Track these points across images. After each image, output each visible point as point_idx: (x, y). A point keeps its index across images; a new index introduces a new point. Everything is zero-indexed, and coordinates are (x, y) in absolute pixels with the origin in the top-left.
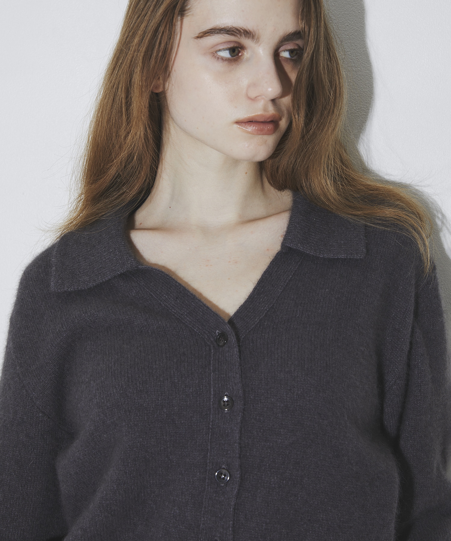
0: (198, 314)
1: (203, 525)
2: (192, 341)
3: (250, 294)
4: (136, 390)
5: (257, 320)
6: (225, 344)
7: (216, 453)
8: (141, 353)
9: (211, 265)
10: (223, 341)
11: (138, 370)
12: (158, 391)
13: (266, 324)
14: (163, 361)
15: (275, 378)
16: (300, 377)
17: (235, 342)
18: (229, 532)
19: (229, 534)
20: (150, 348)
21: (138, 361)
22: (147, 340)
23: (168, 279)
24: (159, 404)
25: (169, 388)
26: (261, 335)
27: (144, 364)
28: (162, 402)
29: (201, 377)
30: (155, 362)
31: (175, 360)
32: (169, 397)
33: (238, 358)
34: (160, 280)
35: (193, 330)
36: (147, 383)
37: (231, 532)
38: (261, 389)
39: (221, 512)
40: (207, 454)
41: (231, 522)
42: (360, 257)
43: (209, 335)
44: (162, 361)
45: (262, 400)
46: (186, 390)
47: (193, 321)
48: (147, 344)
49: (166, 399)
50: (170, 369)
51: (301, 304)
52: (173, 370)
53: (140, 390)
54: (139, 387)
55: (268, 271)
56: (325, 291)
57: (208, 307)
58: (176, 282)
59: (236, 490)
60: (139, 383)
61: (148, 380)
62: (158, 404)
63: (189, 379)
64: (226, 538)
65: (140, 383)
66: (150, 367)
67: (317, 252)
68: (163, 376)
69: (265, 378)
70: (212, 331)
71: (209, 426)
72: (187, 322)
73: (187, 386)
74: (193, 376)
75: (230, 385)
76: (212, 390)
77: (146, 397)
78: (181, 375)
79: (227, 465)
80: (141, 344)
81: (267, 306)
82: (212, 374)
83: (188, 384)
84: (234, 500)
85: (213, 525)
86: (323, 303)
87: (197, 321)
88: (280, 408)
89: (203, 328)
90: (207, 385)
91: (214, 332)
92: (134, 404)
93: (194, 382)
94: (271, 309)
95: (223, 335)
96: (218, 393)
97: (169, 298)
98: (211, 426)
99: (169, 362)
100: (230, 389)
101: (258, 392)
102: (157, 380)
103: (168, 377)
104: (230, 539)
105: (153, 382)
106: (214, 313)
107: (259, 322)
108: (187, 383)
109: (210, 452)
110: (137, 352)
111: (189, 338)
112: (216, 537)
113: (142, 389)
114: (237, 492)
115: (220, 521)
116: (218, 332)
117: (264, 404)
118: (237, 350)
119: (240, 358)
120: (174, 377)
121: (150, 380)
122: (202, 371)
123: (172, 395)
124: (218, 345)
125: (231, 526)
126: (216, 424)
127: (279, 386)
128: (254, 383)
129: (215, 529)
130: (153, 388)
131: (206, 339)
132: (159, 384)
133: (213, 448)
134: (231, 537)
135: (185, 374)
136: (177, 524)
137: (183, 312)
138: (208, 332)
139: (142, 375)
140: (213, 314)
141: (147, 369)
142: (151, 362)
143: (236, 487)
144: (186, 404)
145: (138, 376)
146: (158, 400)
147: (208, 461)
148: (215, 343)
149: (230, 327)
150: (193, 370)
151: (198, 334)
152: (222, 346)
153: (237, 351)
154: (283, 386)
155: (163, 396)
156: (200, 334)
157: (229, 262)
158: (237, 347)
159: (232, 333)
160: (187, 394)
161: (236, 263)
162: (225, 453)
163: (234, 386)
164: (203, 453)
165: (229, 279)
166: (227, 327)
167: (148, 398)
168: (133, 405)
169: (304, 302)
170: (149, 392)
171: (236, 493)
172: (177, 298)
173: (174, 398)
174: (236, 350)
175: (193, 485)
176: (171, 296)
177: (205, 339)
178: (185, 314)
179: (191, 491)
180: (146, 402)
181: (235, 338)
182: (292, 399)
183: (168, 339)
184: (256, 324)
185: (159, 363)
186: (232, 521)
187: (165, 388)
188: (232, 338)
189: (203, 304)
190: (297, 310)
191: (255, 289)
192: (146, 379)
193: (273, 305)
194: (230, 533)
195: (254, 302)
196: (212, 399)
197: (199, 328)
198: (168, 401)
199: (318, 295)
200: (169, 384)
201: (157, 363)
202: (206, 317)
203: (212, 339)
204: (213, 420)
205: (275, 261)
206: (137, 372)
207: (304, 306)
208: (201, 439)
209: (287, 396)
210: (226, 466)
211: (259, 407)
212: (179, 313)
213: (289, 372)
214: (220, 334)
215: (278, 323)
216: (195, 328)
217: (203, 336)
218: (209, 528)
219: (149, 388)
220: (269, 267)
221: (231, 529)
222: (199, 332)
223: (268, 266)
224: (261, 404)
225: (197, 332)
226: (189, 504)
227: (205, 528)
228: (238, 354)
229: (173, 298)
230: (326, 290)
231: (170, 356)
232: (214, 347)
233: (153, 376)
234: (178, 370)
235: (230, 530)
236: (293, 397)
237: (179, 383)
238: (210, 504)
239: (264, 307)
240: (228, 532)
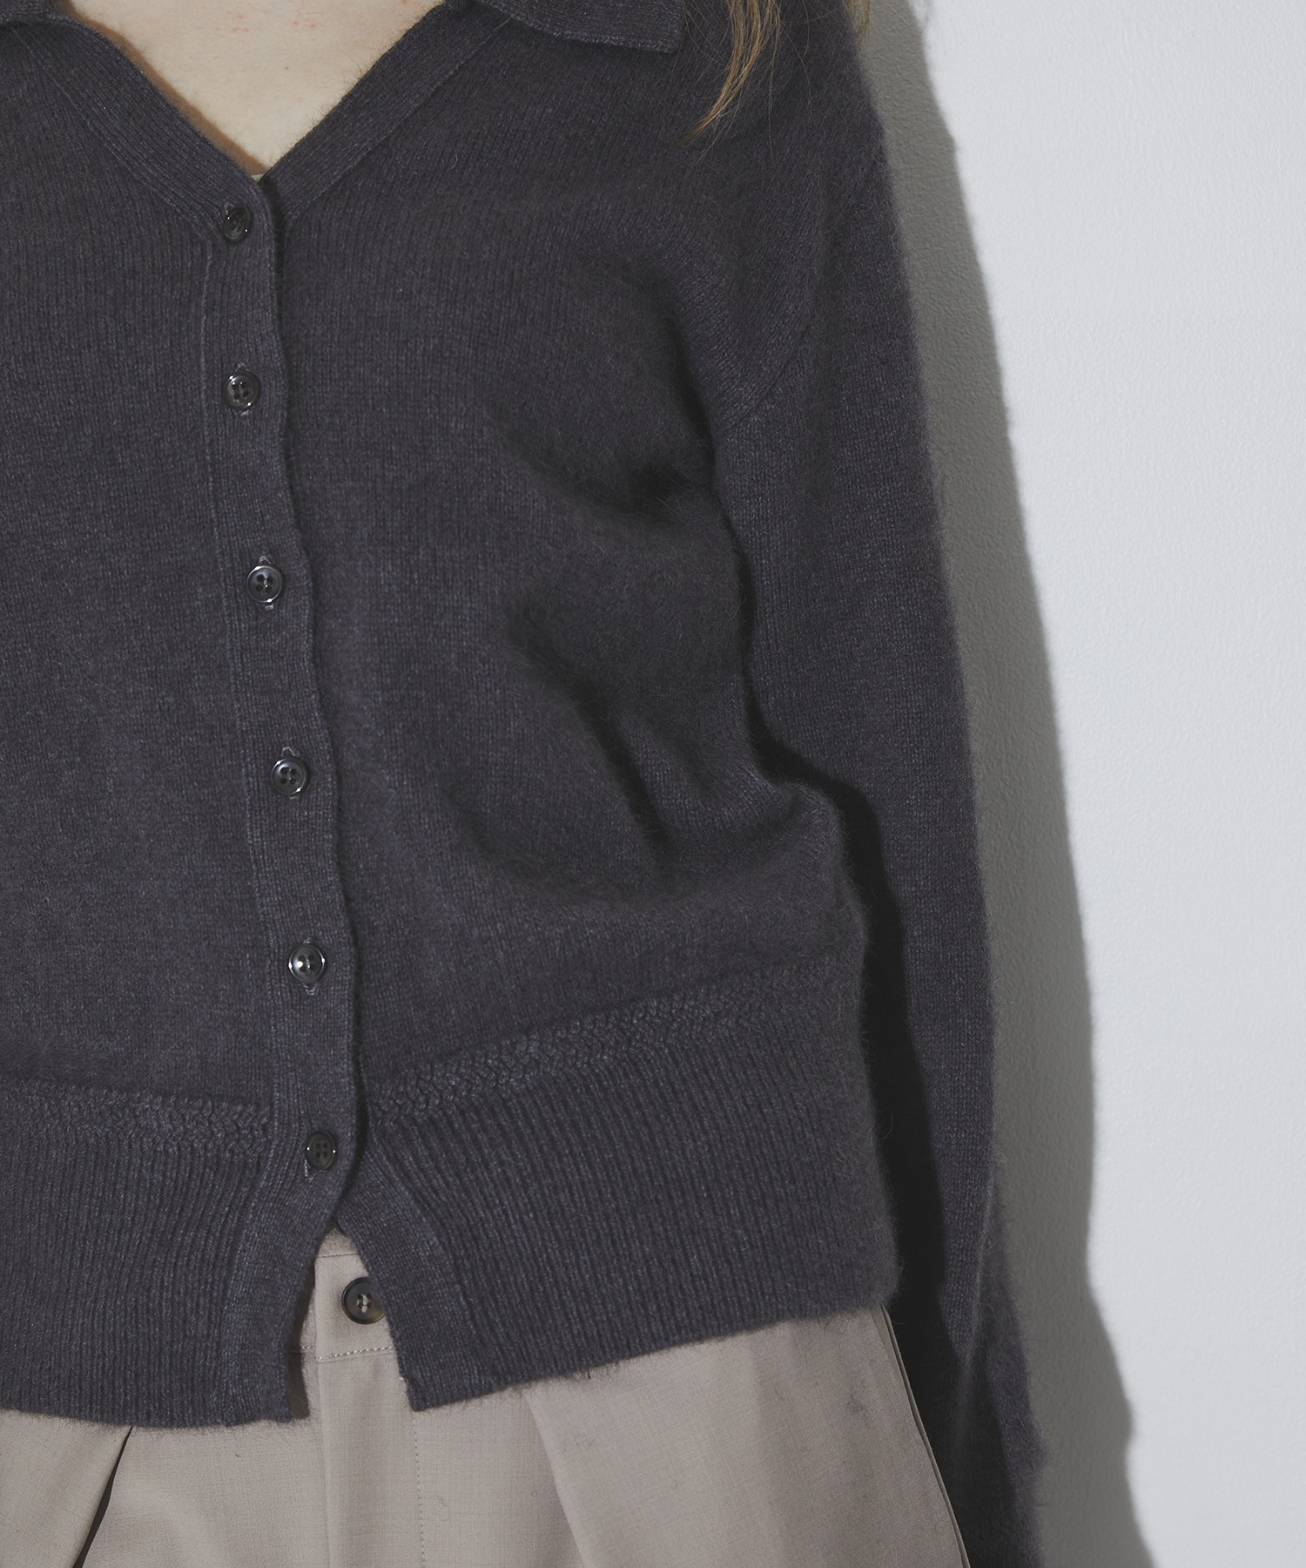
0: (178, 158)
1: (241, 720)
2: (157, 231)
3: (330, 109)
4: (10, 381)
5: (338, 174)
6: (245, 236)
7: (235, 525)
8: (19, 275)
9: (246, 30)
10: (240, 228)
11: (11, 326)
12: (66, 380)
13: (360, 185)
14: (79, 296)
15: (368, 314)
16: (433, 308)
17: (268, 230)
18: (314, 723)
19: (316, 727)
20: (44, 259)
21: (13, 297)
22: (35, 234)
23: (117, 62)
24: (72, 416)
25: (94, 368)
26: (344, 212)
27: (26, 307)
28: (79, 409)
29: (177, 331)
30: (57, 299)
31: (110, 293)
32: (97, 393)
33: (271, 271)
34: (97, 64)
35: (162, 201)
36: (36, 359)
37: (319, 723)
38: (331, 346)
39: (282, 677)
40: (212, 533)
41: (313, 697)
42: (663, 47)
43: (203, 214)
44: (74, 295)
45: (334, 374)
46: (140, 371)
47: (164, 177)
48: (35, 246)
49: (89, 398)
50: (96, 317)
51: (468, 135)
52: (103, 320)
53: (20, 379)
54: (17, 372)
55: (393, 53)
56: (544, 110)
57: (205, 141)
58: (137, 73)
59: (307, 611)
60: (15, 360)
61: (39, 350)
62: (69, 415)
63: (145, 338)
64: (312, 742)
65: (17, 361)
66: (44, 313)
67: (547, 22)
68: (77, 337)
69: (341, 316)
70: (212, 204)
71: (204, 458)
72: (145, 180)
73: (142, 358)
74: (156, 331)
75: (248, 343)
76: (203, 360)
77: (37, 400)
78: (125, 330)
79: (271, 552)
80: (21, 248)
81: (369, 139)
82: (205, 318)
83: (142, 354)
84: (306, 638)
85: (270, 717)
86: (530, 143)
87: (172, 178)
88: (383, 390)
89: (189, 195)
90: (192, 351)
91: (217, 206)
92: (8, 419)
93: (160, 346)
94: (380, 148)
95: (241, 214)
96: (220, 366)
97: (110, 114)
98: (208, 458)
99: (94, 298)
100: (249, 351)
101: (322, 353)
102: (61, 349)
103: (91, 340)
104: (323, 739)
105: (53, 355)
106: (220, 154)
107: (340, 181)
108: (141, 351)
109: (218, 526)
110: (9, 272)
111: (147, 221)
112: (285, 746)
113: (25, 377)
114: (309, 615)
115: (284, 700)
116: (229, 208)
117: (341, 384)
118: (273, 251)
119: (279, 270)
120: (107, 338)
121: (43, 352)
122: (179, 315)
123: (104, 388)
124: (228, 241)
125: (315, 705)
126: (221, 451)
127: (378, 332)
128: (312, 331)
129: (277, 726)
130: (52, 372)
131: (196, 225)
132: (68, 359)
133: (225, 513)
134: (322, 735)
135: (135, 328)
136: (177, 733)
137: (139, 153)
138: (202, 205)
139: (22, 337)
140: (216, 156)
141: (33, 319)
142: (45, 298)
143: (305, 605)
144: (142, 407)
145: (10, 342)
146: (69, 404)
147: (218, 551)
148: (219, 237)
149: (259, 191)
150: (156, 314)
151: (175, 211)
152: (236, 243)
153: (270, 253)
154: (387, 334)
155: (81, 392)
156: (179, 211)
157: (296, 23)
158: (273, 242)
159: (264, 206)
160: (141, 380)
161: (312, 26)
162: (258, 522)
163: (260, 343)
164: (202, 534)
165: (287, 68)
166: (253, 191)
167: (41, 401)
168: (7, 423)
169: (477, 131)
170: (43, 384)
171: (308, 618)
172: (130, 115)
173: (109, 395)
174: (268, 251)
175: (195, 624)
176: (116, 108)
177: (193, 226)
178: (143, 157)
179: (191, 639)
180: (39, 412)
181: (270, 218)
182: (412, 366)
183: (93, 227)
184: (332, 183)
185: (68, 302)
186: (314, 692)
187: (84, 369)
188: (264, 221)
189: (193, 131)
190: (453, 152)
191: (347, 98)
192: (33, 349)
193: (387, 139)
194: (317, 725)
195: (338, 130)
196: (204, 384)
197: (179, 197)
198: (95, 405)
199: (523, 119)
200: (95, 359)
201: (63, 300)
202: (197, 167)
203: (211, 226)
204: (212, 441)
205: (419, 31)
206: (9, 331)
207: (474, 144)
208: (191, 496)
209: (398, 360)
210: (269, 556)
211: (326, 392)
212: (129, 154)
213: (405, 297)
214: (234, 209)
215: (393, 182)
216: (166, 196)
217: (188, 217)
218: (260, 726)
219: (41, 372)
220: (399, 46)
221: (317, 715)
222: (177, 206)
223: (397, 43)
224: (333, 383)
225: (171, 207)
226: (194, 675)
227: (249, 728)
228: (273, 260)
229: (120, 113)
230: (547, 111)
231: (96, 281)
232: (214, 245)
233: (50, 338)
234: (117, 317)
235: (315, 717)
236: (415, 360)
237: (120, 352)
238: (248, 663)
239: (363, 142)
240: (312, 724)
